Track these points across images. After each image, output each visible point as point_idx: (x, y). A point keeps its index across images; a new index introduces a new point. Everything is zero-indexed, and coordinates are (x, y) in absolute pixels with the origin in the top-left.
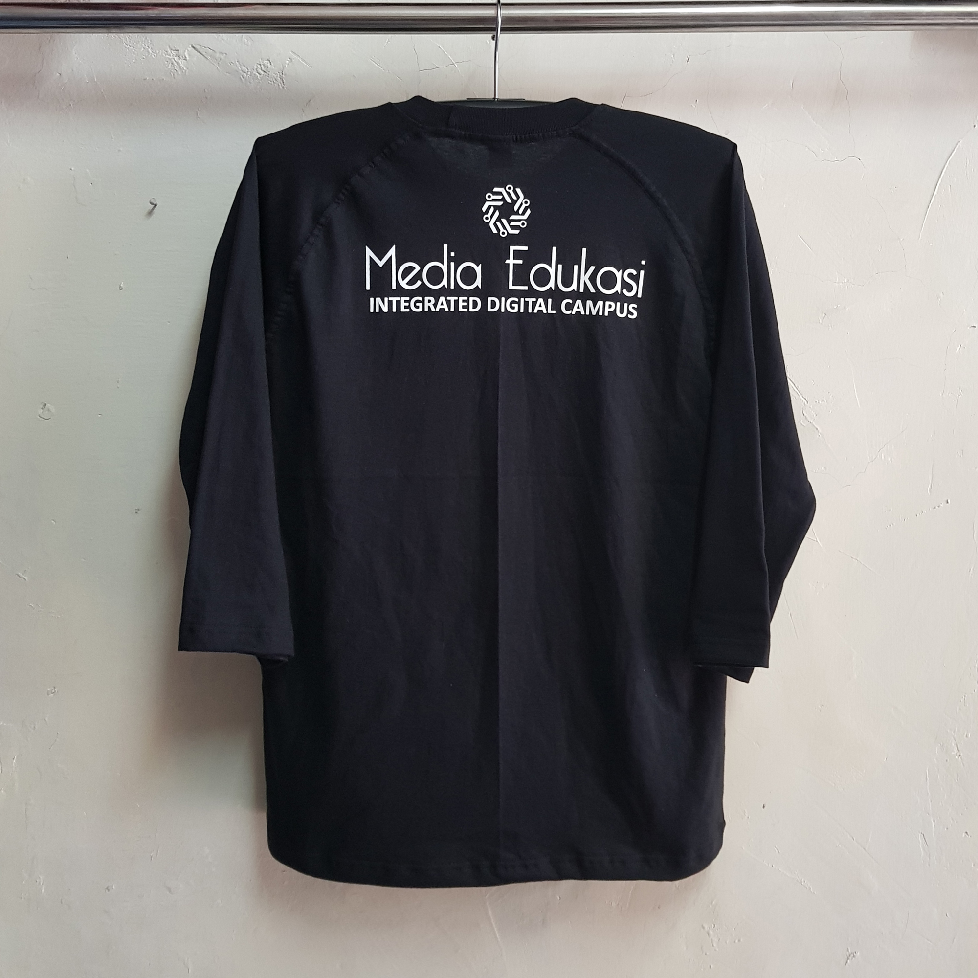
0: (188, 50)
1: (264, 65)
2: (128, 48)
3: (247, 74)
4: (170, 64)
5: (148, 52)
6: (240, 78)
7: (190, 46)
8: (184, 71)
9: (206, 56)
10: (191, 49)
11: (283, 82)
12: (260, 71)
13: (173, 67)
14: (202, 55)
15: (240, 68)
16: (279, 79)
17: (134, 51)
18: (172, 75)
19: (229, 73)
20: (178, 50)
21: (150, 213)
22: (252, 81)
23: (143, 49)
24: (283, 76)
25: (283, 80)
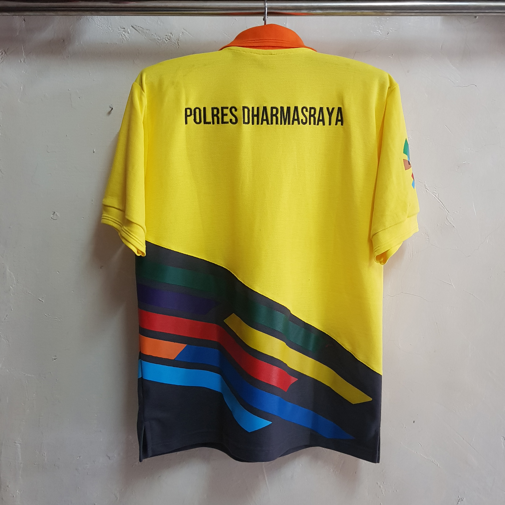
0: (130, 28)
1: (169, 36)
2: (99, 27)
3: (160, 41)
4: (120, 36)
5: (109, 29)
6: (157, 42)
7: (131, 26)
8: (127, 39)
9: (138, 31)
10: (131, 28)
11: (179, 45)
12: (167, 39)
13: (122, 37)
14: (137, 31)
15: (156, 38)
16: (177, 43)
17: (102, 28)
18: (121, 41)
19: (151, 40)
20: (125, 28)
21: (109, 113)
22: (162, 44)
23: (106, 28)
24: (179, 41)
25: (178, 44)
